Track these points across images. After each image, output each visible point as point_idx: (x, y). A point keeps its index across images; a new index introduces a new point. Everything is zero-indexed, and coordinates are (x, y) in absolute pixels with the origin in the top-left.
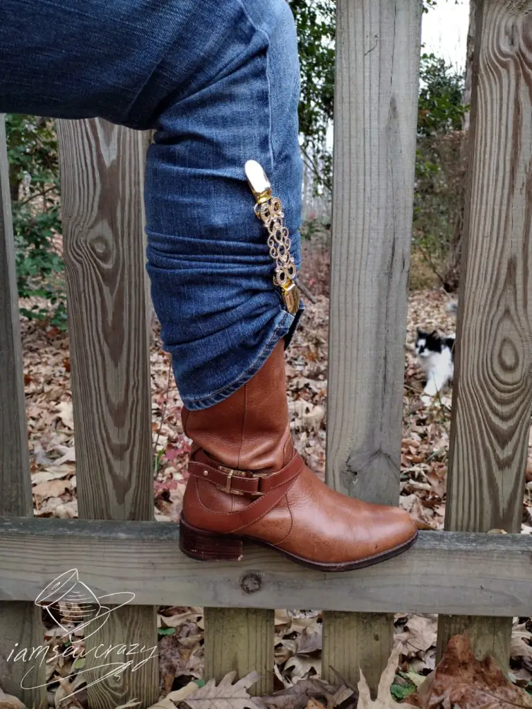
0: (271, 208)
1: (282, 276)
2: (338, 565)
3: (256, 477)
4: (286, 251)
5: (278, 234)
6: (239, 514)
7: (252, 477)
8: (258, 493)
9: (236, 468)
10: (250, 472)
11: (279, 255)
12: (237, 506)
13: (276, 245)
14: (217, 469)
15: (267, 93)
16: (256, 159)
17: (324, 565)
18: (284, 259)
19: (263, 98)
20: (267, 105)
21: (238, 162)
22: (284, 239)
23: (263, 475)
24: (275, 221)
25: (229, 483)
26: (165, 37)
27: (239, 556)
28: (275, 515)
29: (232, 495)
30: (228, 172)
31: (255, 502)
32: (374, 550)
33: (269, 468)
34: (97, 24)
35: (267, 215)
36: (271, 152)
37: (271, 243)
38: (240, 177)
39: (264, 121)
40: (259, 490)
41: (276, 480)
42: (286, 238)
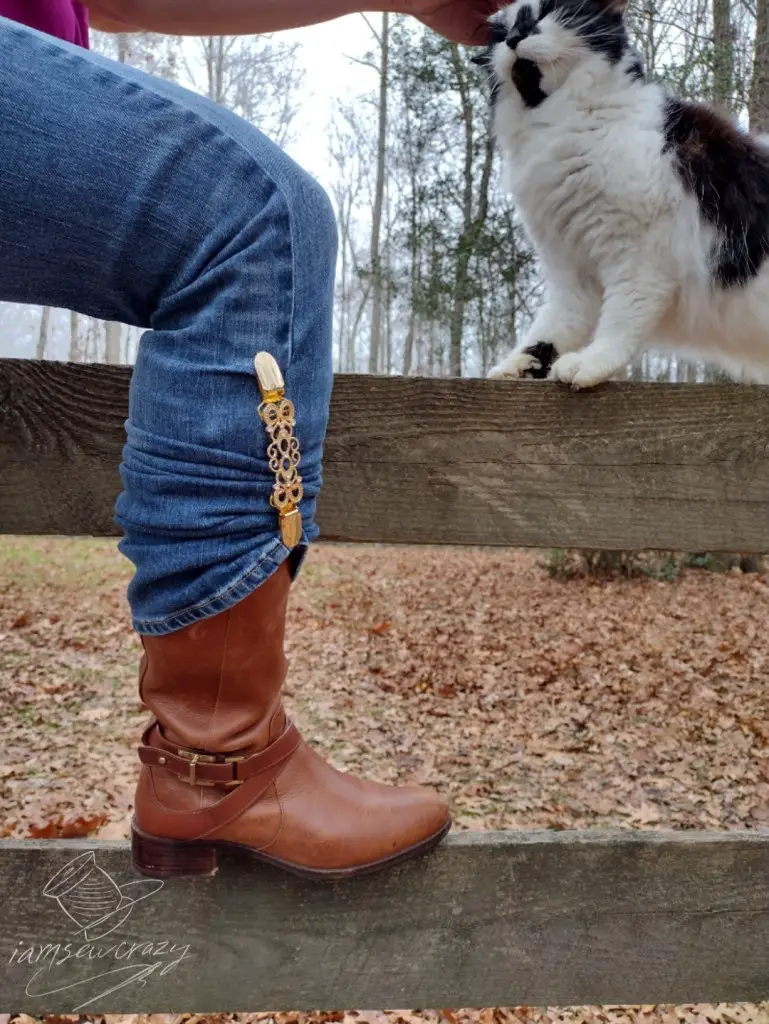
0: (280, 412)
1: (282, 498)
2: (343, 871)
3: (230, 760)
4: (293, 467)
5: (284, 444)
6: (209, 812)
7: (223, 762)
8: (236, 782)
9: (201, 752)
10: (221, 755)
11: (281, 470)
12: (205, 802)
13: (279, 456)
14: (177, 754)
15: (291, 272)
16: (271, 351)
17: (324, 871)
18: (288, 475)
19: (286, 280)
20: (289, 287)
21: (249, 353)
22: (291, 452)
23: (240, 759)
24: (282, 426)
25: (192, 772)
26: (148, 170)
27: (212, 869)
28: (260, 810)
29: (198, 788)
30: (235, 365)
31: (230, 794)
32: (391, 848)
33: (245, 750)
34: (66, 148)
35: (273, 418)
36: (290, 342)
37: (272, 453)
38: (249, 371)
39: (284, 306)
40: (235, 778)
41: (257, 765)
42: (295, 451)
